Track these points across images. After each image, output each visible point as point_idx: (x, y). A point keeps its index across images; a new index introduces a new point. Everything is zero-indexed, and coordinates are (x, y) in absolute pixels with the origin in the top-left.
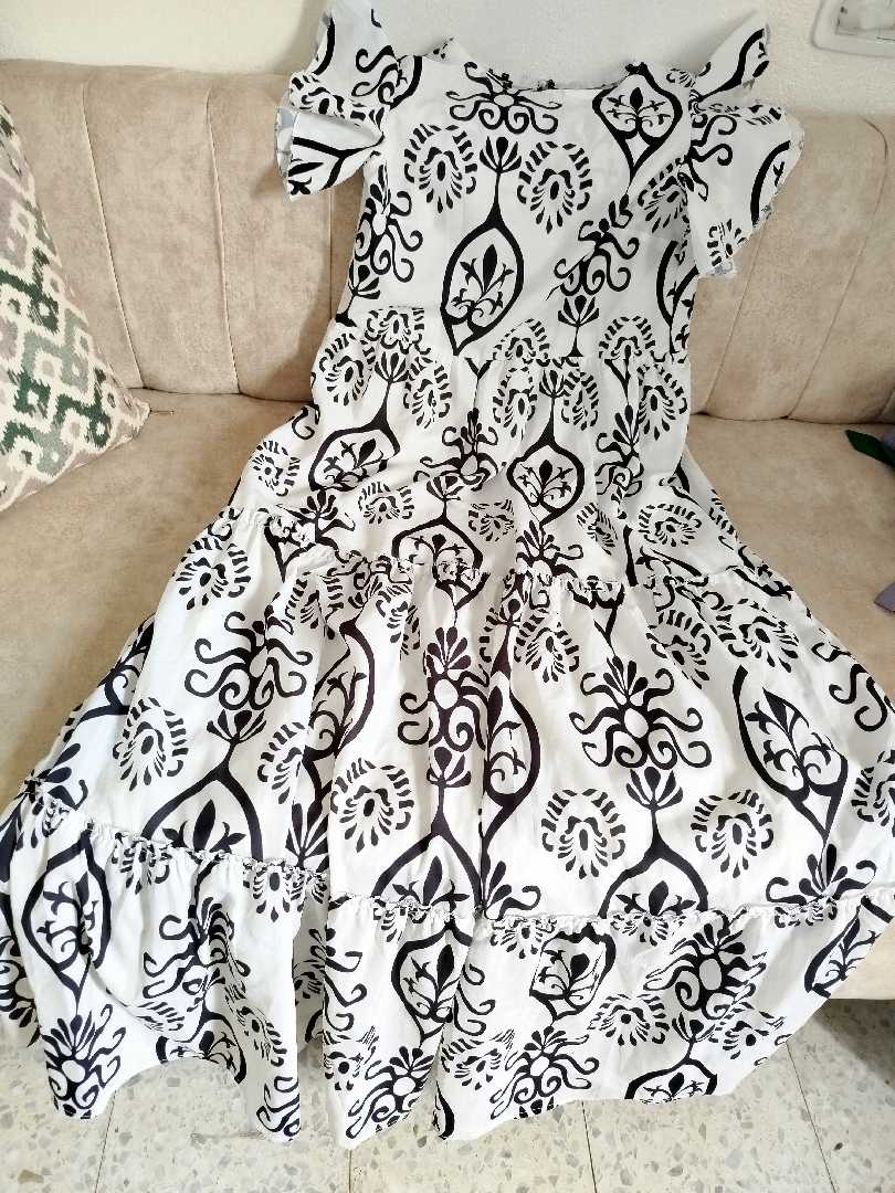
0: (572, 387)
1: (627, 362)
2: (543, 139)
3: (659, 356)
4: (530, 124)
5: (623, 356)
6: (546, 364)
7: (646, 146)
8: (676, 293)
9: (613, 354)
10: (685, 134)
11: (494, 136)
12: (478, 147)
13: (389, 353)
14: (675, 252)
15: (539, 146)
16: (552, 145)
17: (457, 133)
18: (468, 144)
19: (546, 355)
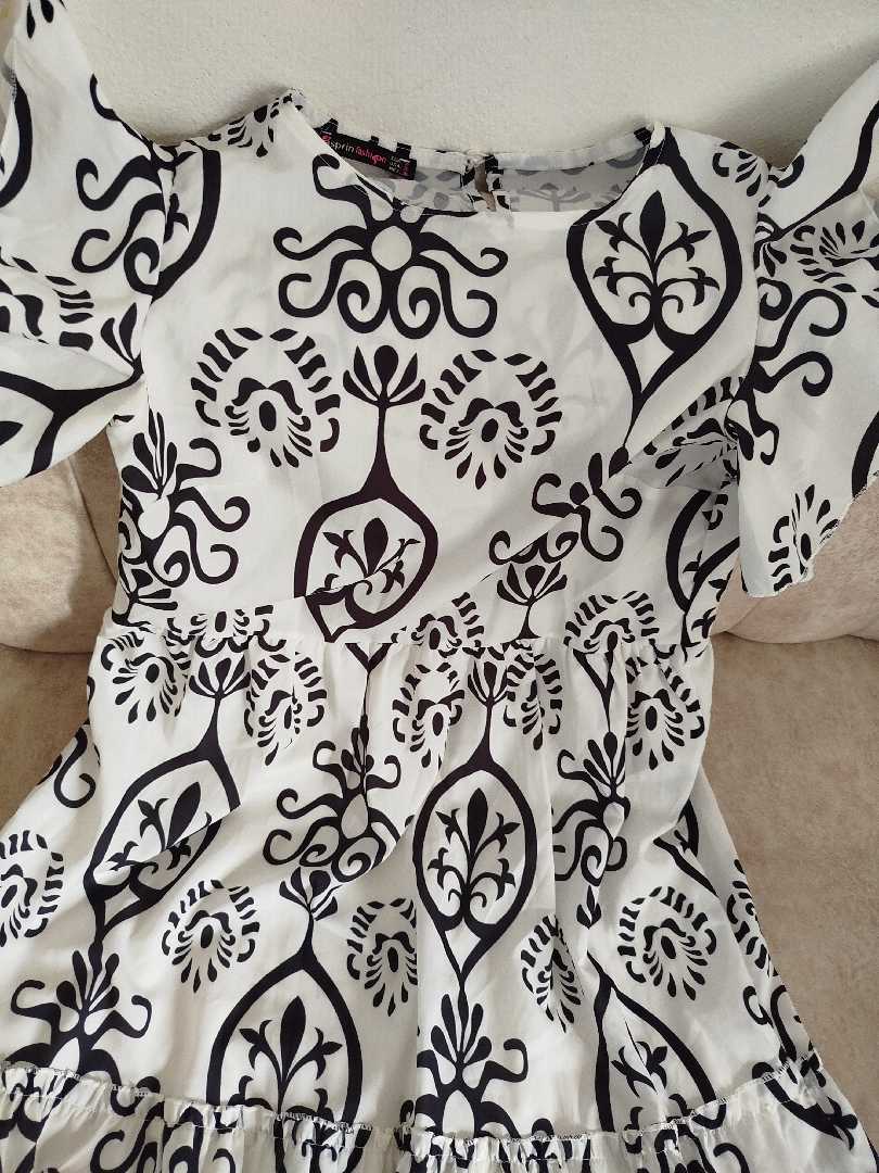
0: (521, 675)
1: (609, 657)
2: (466, 346)
3: (664, 647)
4: (442, 316)
5: (604, 649)
6: (478, 655)
7: (667, 353)
8: (701, 571)
9: (587, 644)
10: (745, 330)
11: (369, 345)
12: (338, 366)
13: (211, 664)
14: (704, 507)
15: (459, 361)
16: (485, 356)
17: (295, 343)
18: (319, 362)
19: (478, 643)
